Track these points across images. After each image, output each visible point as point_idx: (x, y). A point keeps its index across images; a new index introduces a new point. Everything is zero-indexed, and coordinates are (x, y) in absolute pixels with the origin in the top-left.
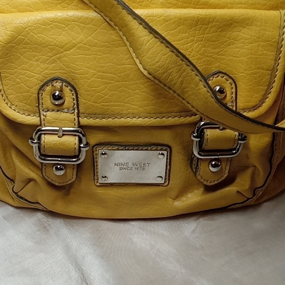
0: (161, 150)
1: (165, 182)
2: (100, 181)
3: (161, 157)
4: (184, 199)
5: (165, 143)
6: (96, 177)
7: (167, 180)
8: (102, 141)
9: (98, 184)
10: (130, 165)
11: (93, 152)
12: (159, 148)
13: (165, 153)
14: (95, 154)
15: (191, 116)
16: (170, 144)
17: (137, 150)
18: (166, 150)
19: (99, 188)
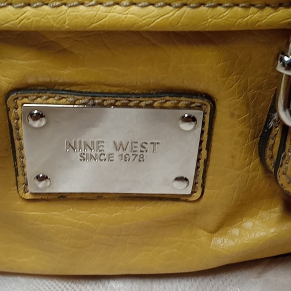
0: (188, 107)
1: (193, 192)
2: (31, 189)
3: (187, 127)
4: (235, 231)
5: (201, 87)
6: (20, 178)
7: (199, 186)
8: (31, 80)
9: (28, 196)
10: (108, 149)
11: (8, 110)
12: (184, 101)
13: (198, 114)
14: (12, 115)
15: (262, 8)
16: (212, 90)
17: (125, 106)
18: (200, 107)
19: (31, 206)
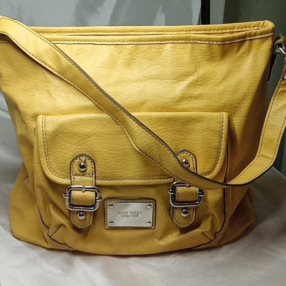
0: (149, 202)
1: (152, 226)
2: (108, 226)
3: (149, 207)
4: (166, 239)
5: (152, 197)
6: (105, 223)
7: (154, 224)
8: (110, 196)
9: (107, 228)
10: (129, 213)
11: (104, 204)
12: (148, 201)
13: (152, 204)
14: (106, 204)
15: (167, 179)
16: (155, 198)
17: (133, 202)
18: (152, 202)
19: (108, 231)
